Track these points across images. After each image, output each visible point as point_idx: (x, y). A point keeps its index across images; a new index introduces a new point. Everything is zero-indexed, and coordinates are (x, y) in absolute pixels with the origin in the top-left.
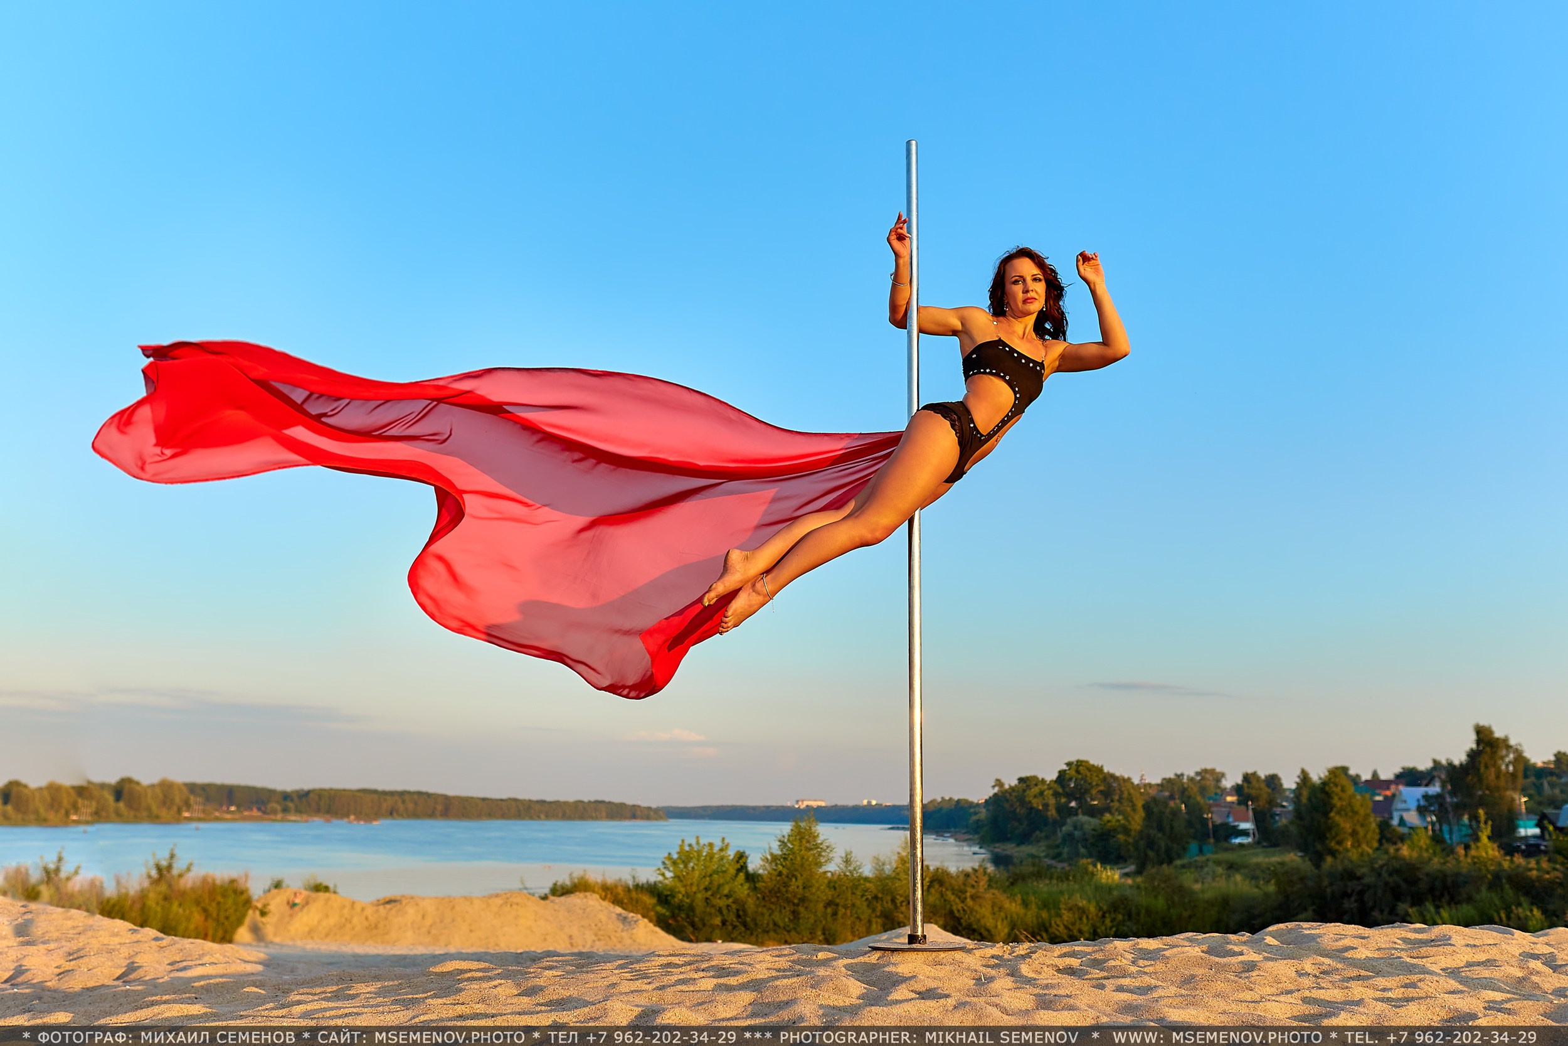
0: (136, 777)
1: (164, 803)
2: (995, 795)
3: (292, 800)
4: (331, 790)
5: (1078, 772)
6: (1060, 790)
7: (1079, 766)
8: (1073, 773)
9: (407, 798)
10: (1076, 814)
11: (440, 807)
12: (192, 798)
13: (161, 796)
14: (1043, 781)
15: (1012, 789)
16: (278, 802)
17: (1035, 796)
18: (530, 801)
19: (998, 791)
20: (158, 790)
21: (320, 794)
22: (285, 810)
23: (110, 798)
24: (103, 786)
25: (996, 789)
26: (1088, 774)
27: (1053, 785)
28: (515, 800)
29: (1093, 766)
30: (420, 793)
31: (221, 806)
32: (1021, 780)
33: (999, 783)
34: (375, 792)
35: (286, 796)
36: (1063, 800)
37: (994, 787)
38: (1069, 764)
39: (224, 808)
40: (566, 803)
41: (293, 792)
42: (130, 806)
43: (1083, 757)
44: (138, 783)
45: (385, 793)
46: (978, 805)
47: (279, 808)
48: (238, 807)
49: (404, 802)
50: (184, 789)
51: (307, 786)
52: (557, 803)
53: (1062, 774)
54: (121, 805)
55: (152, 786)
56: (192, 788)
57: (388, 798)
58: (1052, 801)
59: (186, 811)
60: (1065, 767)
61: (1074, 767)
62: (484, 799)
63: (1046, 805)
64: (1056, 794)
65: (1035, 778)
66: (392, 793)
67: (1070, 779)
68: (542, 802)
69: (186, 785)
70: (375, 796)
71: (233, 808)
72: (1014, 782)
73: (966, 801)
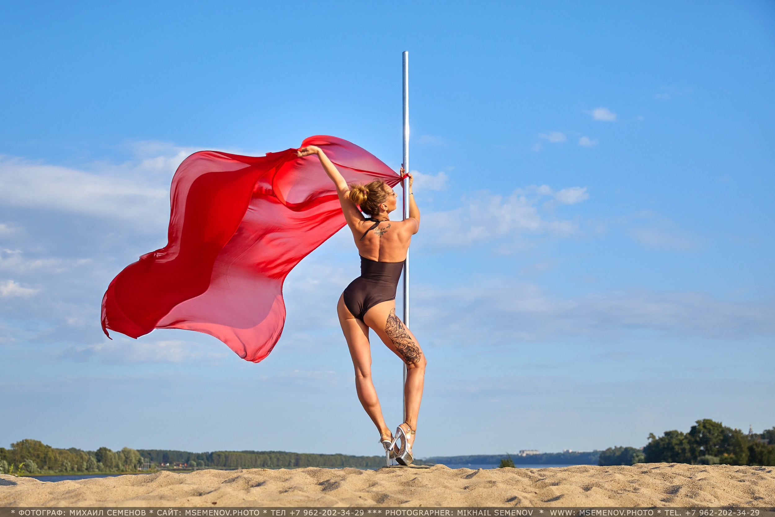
0: (108, 447)
1: (126, 462)
2: (650, 444)
3: (202, 460)
4: (226, 452)
5: (704, 427)
6: (693, 440)
7: (706, 425)
8: (701, 428)
9: (273, 456)
10: (704, 455)
11: (293, 461)
12: (142, 458)
13: (124, 457)
14: (682, 434)
15: (661, 439)
16: (194, 460)
17: (676, 444)
19: (652, 441)
20: (122, 455)
21: (219, 454)
22: (199, 465)
23: (94, 460)
24: (89, 453)
25: (650, 440)
26: (712, 428)
27: (688, 436)
29: (715, 423)
30: (280, 453)
31: (161, 464)
32: (667, 434)
33: (652, 436)
34: (253, 452)
35: (199, 457)
36: (695, 446)
37: (648, 438)
38: (698, 422)
39: (163, 466)
41: (203, 454)
42: (106, 465)
44: (110, 451)
45: (258, 453)
46: (638, 451)
47: (195, 464)
48: (171, 463)
49: (270, 458)
50: (138, 454)
53: (693, 428)
54: (101, 464)
55: (118, 453)
56: (143, 453)
57: (261, 456)
58: (687, 447)
59: (140, 467)
60: (695, 424)
61: (702, 425)
62: (321, 455)
63: (684, 450)
64: (690, 442)
65: (676, 432)
66: (263, 453)
67: (700, 432)
69: (138, 451)
70: (254, 455)
71: (168, 464)
72: (662, 435)
73: (631, 449)
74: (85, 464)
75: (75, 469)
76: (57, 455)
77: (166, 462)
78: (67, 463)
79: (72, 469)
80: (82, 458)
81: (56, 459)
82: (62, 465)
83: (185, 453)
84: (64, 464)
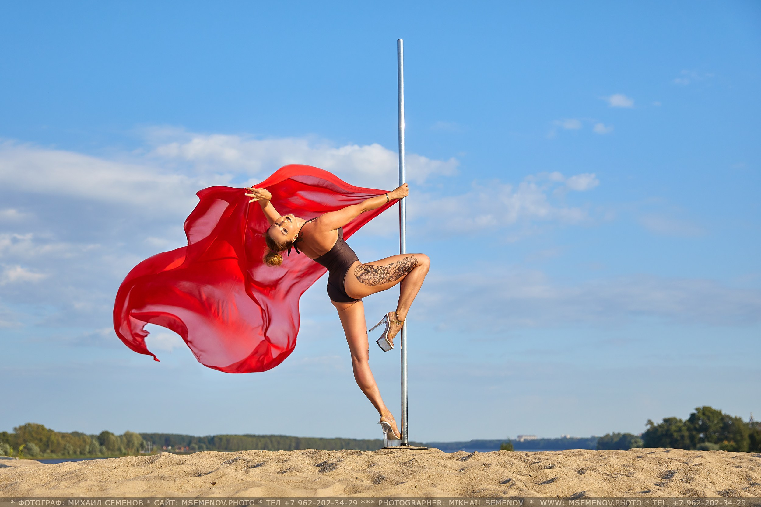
0: (110, 431)
1: (128, 445)
2: (648, 430)
3: (204, 443)
4: (227, 435)
5: (704, 414)
6: (692, 427)
7: (706, 412)
8: (701, 415)
9: (273, 439)
10: (704, 442)
11: (293, 445)
12: (145, 442)
13: (126, 441)
14: (680, 421)
15: (660, 426)
16: (196, 443)
17: (675, 431)
18: (349, 440)
19: (651, 428)
20: (124, 438)
21: (220, 438)
22: (201, 448)
23: (96, 443)
24: (92, 436)
25: (649, 427)
26: (711, 415)
27: (688, 423)
28: (340, 439)
29: (715, 410)
30: (281, 437)
31: (162, 447)
32: (666, 421)
33: (650, 422)
34: (254, 436)
35: (200, 440)
36: (694, 433)
37: (646, 425)
38: (697, 409)
39: (165, 448)
40: (369, 441)
41: (204, 438)
42: (108, 449)
43: (707, 405)
44: (113, 434)
45: (259, 437)
46: (637, 437)
47: (196, 447)
48: (173, 447)
49: (271, 442)
50: (140, 437)
51: (213, 434)
52: (364, 441)
53: (693, 415)
54: (104, 448)
55: (121, 436)
56: (145, 436)
57: (262, 439)
58: (686, 434)
59: (142, 450)
60: (694, 411)
61: (701, 412)
62: (321, 439)
63: (682, 437)
64: (689, 429)
65: (675, 419)
66: (264, 437)
67: (699, 419)
68: (355, 440)
69: (141, 434)
70: (254, 439)
71: (170, 448)
72: (660, 422)
74: (87, 447)
75: (78, 453)
76: (60, 439)
77: (168, 445)
78: (69, 447)
79: (75, 452)
80: (84, 441)
81: (58, 443)
82: (65, 448)
83: (187, 436)
84: (67, 447)
